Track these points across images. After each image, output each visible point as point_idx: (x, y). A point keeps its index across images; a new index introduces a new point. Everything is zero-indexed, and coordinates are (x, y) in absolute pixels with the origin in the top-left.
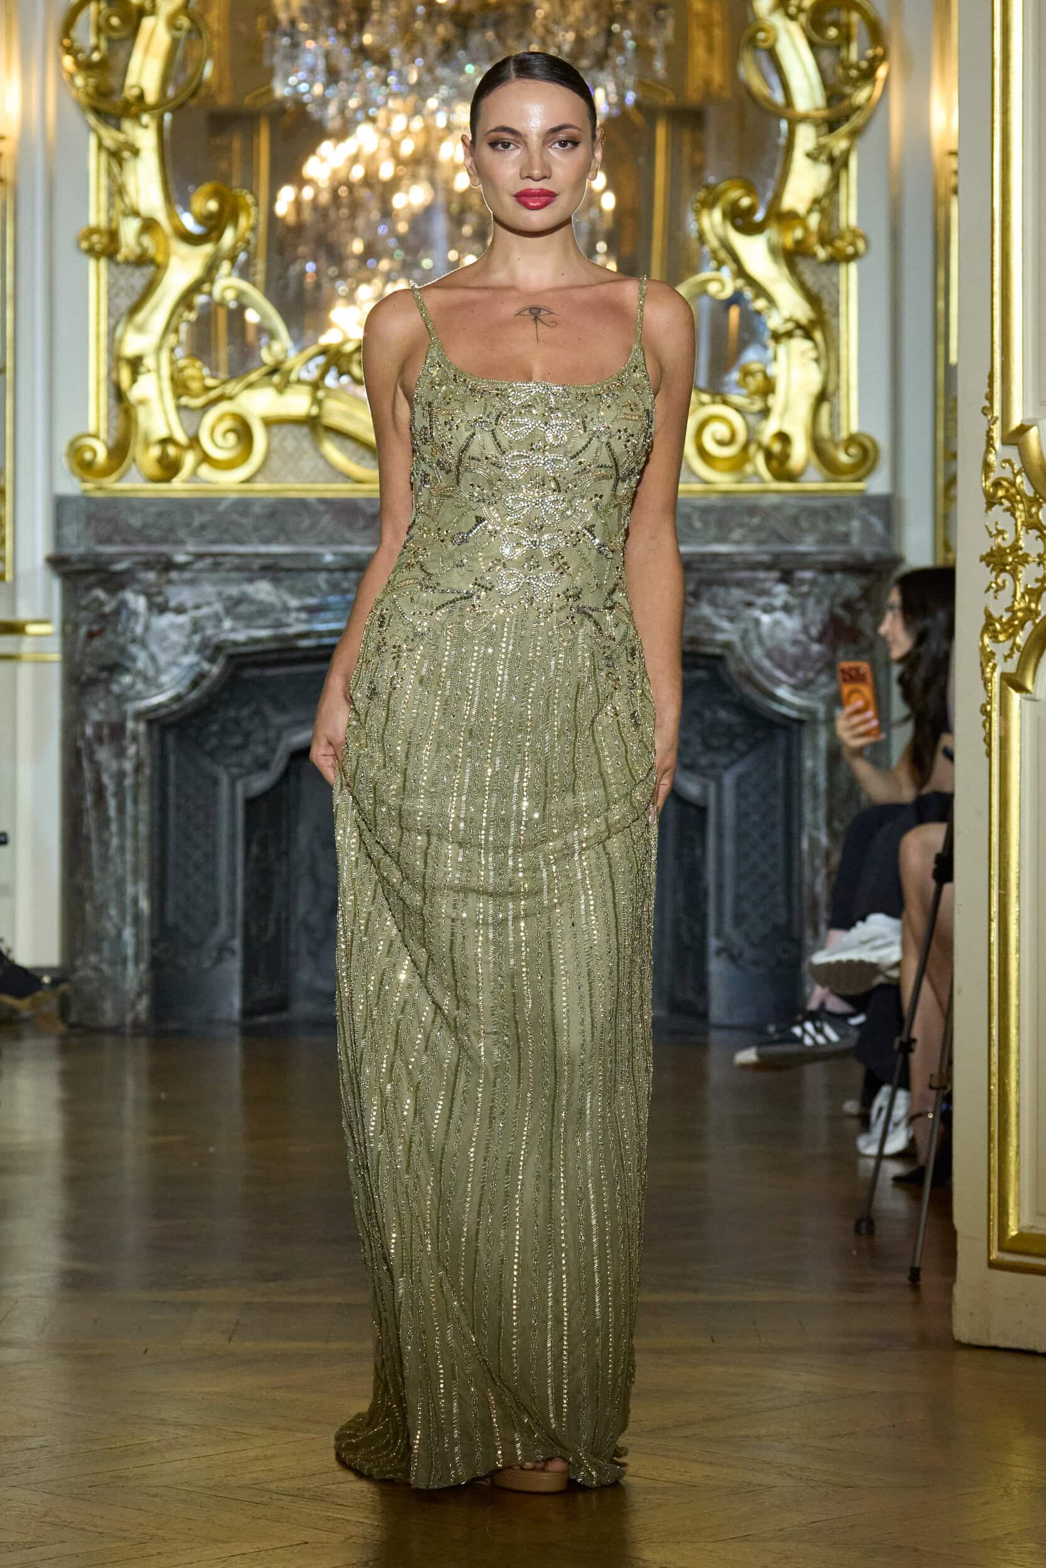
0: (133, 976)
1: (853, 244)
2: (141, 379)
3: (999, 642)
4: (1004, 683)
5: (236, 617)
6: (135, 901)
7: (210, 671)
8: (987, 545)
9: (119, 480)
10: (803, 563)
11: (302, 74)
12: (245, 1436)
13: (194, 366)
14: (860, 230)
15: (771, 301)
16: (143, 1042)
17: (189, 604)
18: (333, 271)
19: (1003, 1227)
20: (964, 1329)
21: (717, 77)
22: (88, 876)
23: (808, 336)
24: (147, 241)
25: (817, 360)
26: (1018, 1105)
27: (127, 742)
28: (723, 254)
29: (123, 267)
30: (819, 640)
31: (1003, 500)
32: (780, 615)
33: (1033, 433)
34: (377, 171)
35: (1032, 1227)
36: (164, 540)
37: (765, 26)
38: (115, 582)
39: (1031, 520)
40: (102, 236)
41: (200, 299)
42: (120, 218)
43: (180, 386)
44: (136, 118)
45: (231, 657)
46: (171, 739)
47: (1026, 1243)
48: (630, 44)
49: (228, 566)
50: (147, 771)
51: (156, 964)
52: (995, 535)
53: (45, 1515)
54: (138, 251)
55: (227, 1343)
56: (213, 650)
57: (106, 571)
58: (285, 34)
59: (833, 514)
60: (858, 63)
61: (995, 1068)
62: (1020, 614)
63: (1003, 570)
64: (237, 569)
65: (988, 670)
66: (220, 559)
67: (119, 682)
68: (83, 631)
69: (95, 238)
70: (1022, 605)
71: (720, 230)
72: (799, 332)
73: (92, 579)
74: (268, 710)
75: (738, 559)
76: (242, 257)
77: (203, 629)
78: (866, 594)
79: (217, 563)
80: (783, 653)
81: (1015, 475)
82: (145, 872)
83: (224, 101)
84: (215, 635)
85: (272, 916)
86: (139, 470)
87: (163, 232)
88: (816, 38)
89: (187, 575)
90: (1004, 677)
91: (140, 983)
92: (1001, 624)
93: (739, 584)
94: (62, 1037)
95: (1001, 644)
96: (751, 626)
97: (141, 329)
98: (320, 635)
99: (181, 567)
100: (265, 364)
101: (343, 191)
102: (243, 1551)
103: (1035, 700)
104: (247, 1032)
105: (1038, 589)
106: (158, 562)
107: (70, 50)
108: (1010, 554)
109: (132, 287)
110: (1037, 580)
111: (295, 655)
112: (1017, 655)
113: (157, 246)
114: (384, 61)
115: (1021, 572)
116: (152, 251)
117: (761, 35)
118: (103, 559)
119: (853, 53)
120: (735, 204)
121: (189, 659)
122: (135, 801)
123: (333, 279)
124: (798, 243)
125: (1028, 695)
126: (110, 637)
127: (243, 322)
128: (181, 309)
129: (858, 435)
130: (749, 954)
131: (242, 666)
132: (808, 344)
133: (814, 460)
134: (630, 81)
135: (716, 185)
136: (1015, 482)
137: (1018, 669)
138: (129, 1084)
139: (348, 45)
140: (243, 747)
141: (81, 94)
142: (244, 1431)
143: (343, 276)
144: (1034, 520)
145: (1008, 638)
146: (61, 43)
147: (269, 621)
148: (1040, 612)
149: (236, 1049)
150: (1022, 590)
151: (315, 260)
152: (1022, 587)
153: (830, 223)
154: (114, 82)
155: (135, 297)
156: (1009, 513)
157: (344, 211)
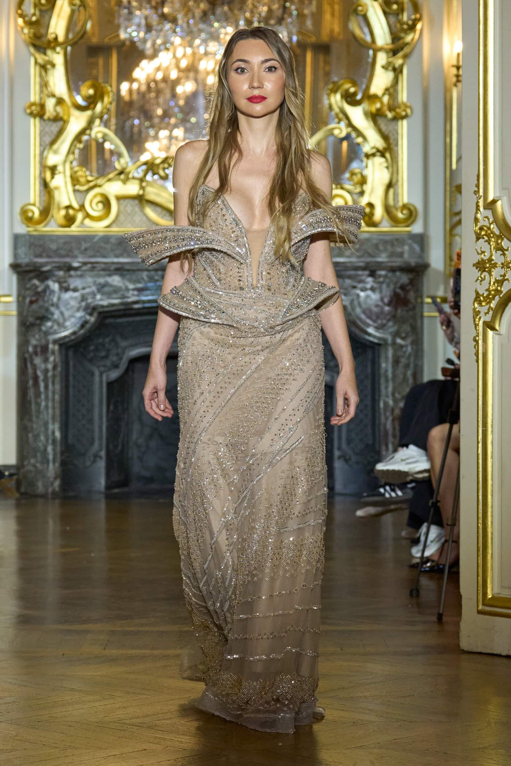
0: (52, 469)
1: (405, 110)
2: (56, 177)
3: (483, 306)
4: (485, 327)
5: (103, 294)
6: (53, 433)
7: (89, 320)
8: (476, 258)
9: (45, 226)
10: (380, 266)
11: (134, 28)
12: (114, 697)
13: (82, 170)
14: (408, 104)
15: (365, 139)
16: (57, 501)
17: (80, 287)
18: (147, 124)
19: (485, 594)
20: (465, 644)
21: (337, 28)
22: (31, 420)
23: (383, 156)
24: (59, 109)
25: (387, 168)
26: (492, 534)
27: (49, 354)
28: (341, 116)
29: (47, 122)
30: (389, 305)
31: (484, 237)
32: (369, 292)
33: (499, 203)
34: (169, 75)
35: (499, 594)
36: (67, 256)
37: (362, 4)
38: (44, 276)
39: (498, 246)
40: (37, 106)
41: (85, 138)
42: (46, 98)
43: (75, 180)
44: (54, 49)
45: (100, 313)
46: (71, 353)
47: (496, 601)
48: (295, 13)
49: (99, 268)
50: (59, 369)
51: (63, 463)
52: (480, 254)
53: (16, 736)
54: (54, 114)
55: (103, 651)
56: (92, 310)
57: (38, 271)
58: (125, 8)
59: (396, 243)
60: (407, 21)
61: (480, 515)
62: (493, 292)
63: (484, 271)
64: (103, 270)
65: (477, 320)
66: (95, 265)
67: (45, 325)
68: (28, 300)
69: (33, 108)
70: (494, 288)
71: (340, 104)
72: (378, 154)
73: (32, 275)
74: (119, 339)
75: (349, 265)
76: (106, 117)
77: (87, 299)
78: (411, 282)
79: (93, 267)
80: (370, 311)
81: (490, 224)
82: (58, 418)
83: (95, 40)
84: (92, 302)
85: (120, 440)
86: (55, 221)
87: (67, 105)
88: (387, 10)
89: (79, 273)
90: (485, 323)
91: (56, 473)
92: (484, 298)
93: (349, 277)
94: (18, 500)
96: (355, 297)
97: (56, 152)
98: (144, 302)
99: (76, 269)
100: (116, 169)
101: (152, 85)
102: (114, 754)
103: (500, 334)
104: (109, 497)
105: (501, 280)
106: (65, 266)
107: (21, 16)
108: (488, 263)
109: (52, 132)
110: (501, 276)
111: (133, 312)
112: (491, 312)
113: (64, 111)
114: (174, 21)
115: (493, 272)
116: (61, 114)
117: (360, 8)
118: (38, 265)
119: (405, 17)
120: (347, 91)
121: (79, 314)
122: (53, 384)
123: (148, 128)
124: (378, 110)
125: (497, 332)
126: (41, 303)
127: (103, 148)
128: (76, 142)
129: (407, 204)
130: (354, 459)
131: (106, 318)
132: (383, 160)
133: (386, 216)
134: (294, 30)
135: (338, 82)
136: (490, 228)
137: (491, 319)
138: (51, 522)
139: (157, 13)
140: (106, 357)
141: (27, 37)
142: (113, 694)
143: (152, 126)
144: (500, 246)
145: (487, 304)
146: (17, 12)
147: (119, 295)
148: (502, 291)
149: (103, 505)
150: (494, 280)
151: (139, 119)
152: (494, 279)
153: (394, 101)
154: (43, 31)
155: (53, 137)
156: (487, 243)
157: (153, 95)
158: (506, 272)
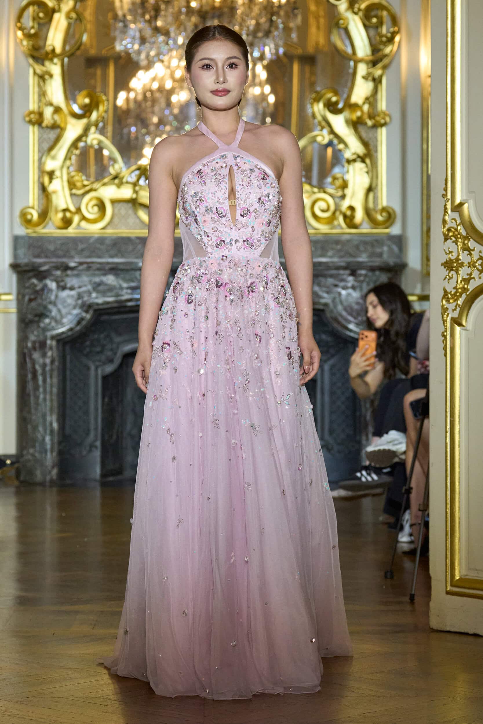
0: (50, 458)
1: (384, 119)
2: (54, 181)
3: (450, 303)
4: (453, 322)
5: (98, 292)
6: (51, 424)
7: (86, 317)
8: (444, 258)
9: (44, 228)
10: (360, 265)
11: (128, 40)
12: (100, 674)
13: (78, 175)
14: (387, 112)
15: (346, 145)
16: (55, 489)
17: (76, 286)
18: (144, 131)
19: (453, 575)
20: (434, 623)
21: (322, 41)
22: (29, 412)
23: (363, 161)
24: (56, 117)
25: (367, 173)
26: (459, 518)
27: (47, 350)
28: (324, 123)
29: (45, 129)
31: (452, 237)
32: (350, 291)
33: (466, 206)
34: (164, 85)
35: (467, 575)
36: (64, 256)
37: (343, 17)
38: (42, 276)
39: (465, 247)
40: (35, 115)
41: (81, 144)
42: (44, 107)
43: (72, 185)
44: (51, 60)
45: (95, 311)
46: (68, 348)
47: (463, 582)
48: (281, 26)
49: (94, 268)
50: (57, 363)
51: (60, 453)
52: (448, 254)
53: (5, 711)
54: (52, 122)
55: (92, 630)
56: (87, 307)
57: (37, 270)
58: (121, 21)
59: (375, 244)
60: (386, 34)
61: (449, 501)
62: (460, 290)
63: (452, 270)
64: (98, 269)
65: (445, 316)
66: (90, 265)
67: (43, 322)
68: (27, 298)
69: (32, 116)
70: (461, 286)
71: (322, 113)
72: (359, 159)
73: (31, 274)
74: (113, 335)
75: (331, 265)
76: (101, 125)
77: (83, 297)
79: (89, 267)
80: (351, 308)
81: (458, 226)
82: (56, 410)
83: (93, 52)
84: (88, 300)
85: (115, 430)
86: (53, 223)
87: (64, 113)
88: (367, 23)
89: (75, 272)
90: (452, 319)
91: (53, 462)
92: (451, 295)
93: (331, 276)
94: (17, 487)
95: (451, 304)
96: (337, 296)
97: (53, 158)
99: (73, 269)
100: (111, 174)
101: (148, 94)
103: (466, 330)
104: (104, 484)
105: (468, 278)
106: (62, 266)
107: (20, 29)
108: (455, 262)
109: (50, 139)
110: (468, 274)
111: (127, 309)
112: (458, 309)
113: (61, 119)
114: (167, 34)
115: (460, 271)
116: (59, 122)
117: (341, 22)
118: (36, 265)
119: (384, 30)
120: (329, 100)
121: (76, 311)
122: (51, 377)
123: (144, 135)
124: (359, 118)
125: (464, 328)
126: (39, 301)
127: (102, 155)
128: (72, 149)
129: (387, 207)
130: (336, 448)
131: (100, 315)
132: (363, 165)
133: (366, 219)
134: (281, 43)
135: (320, 91)
136: (457, 229)
137: (459, 315)
138: (49, 509)
139: (150, 26)
140: (101, 352)
141: (25, 49)
142: (99, 671)
143: (148, 133)
144: (466, 246)
145: (454, 301)
146: (16, 26)
147: (113, 293)
148: (469, 289)
149: (97, 493)
150: (461, 279)
151: (136, 126)
152: (461, 277)
153: (373, 109)
154: (41, 43)
155: (51, 143)
156: (455, 243)
157: (149, 104)
158: (473, 271)
